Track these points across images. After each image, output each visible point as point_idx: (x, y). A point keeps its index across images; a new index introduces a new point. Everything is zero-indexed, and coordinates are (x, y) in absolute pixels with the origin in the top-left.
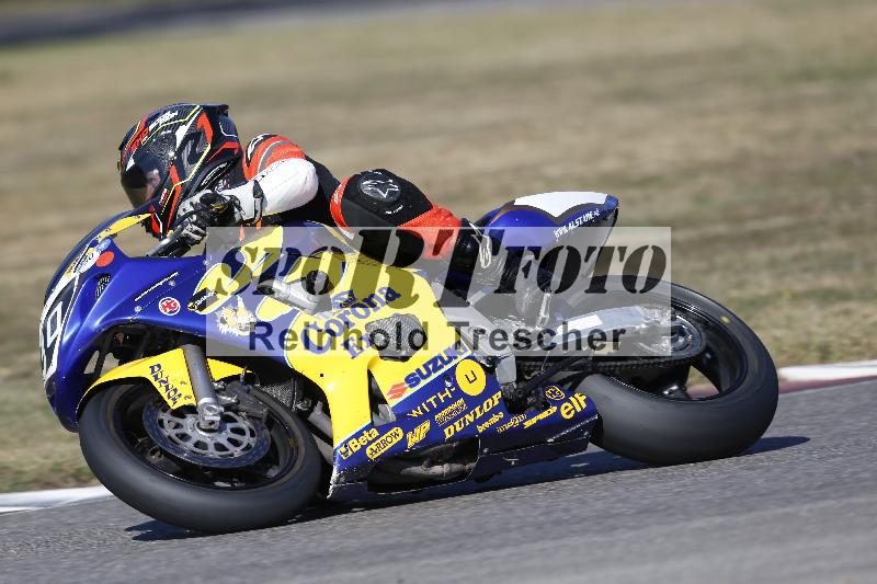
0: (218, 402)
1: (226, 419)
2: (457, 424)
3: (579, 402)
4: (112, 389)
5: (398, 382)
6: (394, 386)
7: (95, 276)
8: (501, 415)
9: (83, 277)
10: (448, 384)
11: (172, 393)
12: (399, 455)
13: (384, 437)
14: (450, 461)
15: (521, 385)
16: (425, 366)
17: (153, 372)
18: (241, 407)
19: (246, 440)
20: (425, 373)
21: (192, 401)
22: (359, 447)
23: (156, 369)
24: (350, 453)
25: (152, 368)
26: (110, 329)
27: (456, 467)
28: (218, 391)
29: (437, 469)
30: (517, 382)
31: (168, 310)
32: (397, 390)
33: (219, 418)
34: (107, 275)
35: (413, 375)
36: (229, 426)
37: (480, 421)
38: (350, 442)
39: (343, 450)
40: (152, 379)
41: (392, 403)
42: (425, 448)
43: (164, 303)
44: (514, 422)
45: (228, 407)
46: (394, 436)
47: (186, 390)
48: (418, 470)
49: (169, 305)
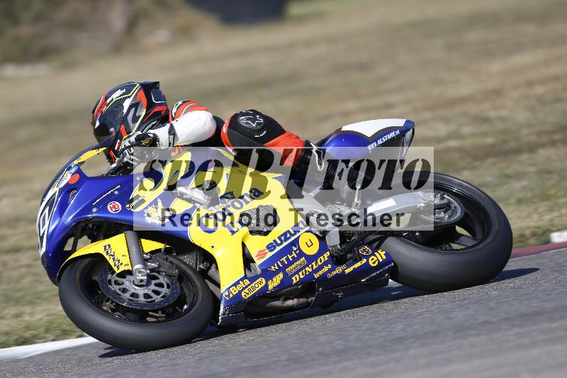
0: (145, 267)
1: (151, 278)
2: (301, 273)
3: (381, 255)
4: (80, 261)
5: (262, 249)
6: (259, 252)
7: (68, 190)
8: (330, 266)
9: (61, 190)
10: (294, 249)
11: (117, 263)
12: (263, 295)
13: (253, 285)
14: (298, 297)
15: (343, 246)
16: (279, 238)
17: (105, 249)
18: (161, 269)
19: (165, 290)
20: (279, 242)
21: (129, 268)
22: (237, 292)
23: (107, 247)
24: (231, 296)
25: (105, 247)
26: (78, 223)
27: (302, 300)
28: (147, 260)
29: (290, 303)
30: (340, 244)
31: (114, 210)
32: (261, 254)
33: (146, 278)
34: (76, 189)
35: (271, 244)
36: (153, 282)
37: (316, 271)
38: (231, 289)
39: (227, 294)
40: (105, 254)
41: (258, 262)
42: (280, 290)
43: (111, 206)
44: (339, 270)
45: (152, 270)
46: (260, 284)
47: (126, 260)
48: (277, 303)
49: (114, 206)
